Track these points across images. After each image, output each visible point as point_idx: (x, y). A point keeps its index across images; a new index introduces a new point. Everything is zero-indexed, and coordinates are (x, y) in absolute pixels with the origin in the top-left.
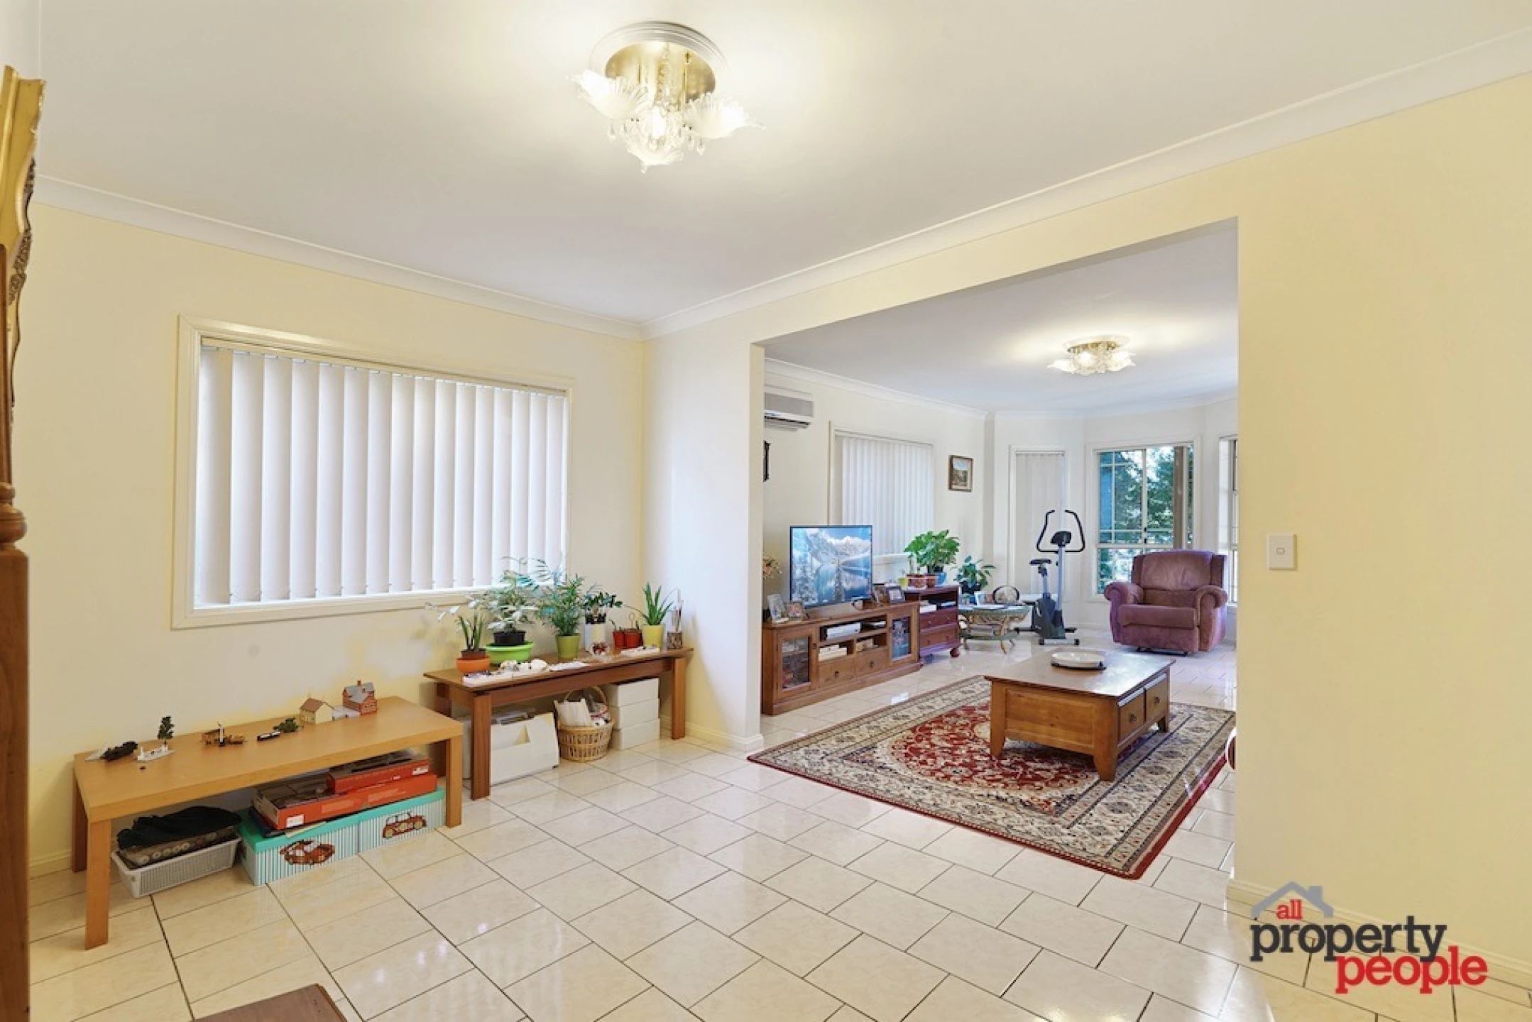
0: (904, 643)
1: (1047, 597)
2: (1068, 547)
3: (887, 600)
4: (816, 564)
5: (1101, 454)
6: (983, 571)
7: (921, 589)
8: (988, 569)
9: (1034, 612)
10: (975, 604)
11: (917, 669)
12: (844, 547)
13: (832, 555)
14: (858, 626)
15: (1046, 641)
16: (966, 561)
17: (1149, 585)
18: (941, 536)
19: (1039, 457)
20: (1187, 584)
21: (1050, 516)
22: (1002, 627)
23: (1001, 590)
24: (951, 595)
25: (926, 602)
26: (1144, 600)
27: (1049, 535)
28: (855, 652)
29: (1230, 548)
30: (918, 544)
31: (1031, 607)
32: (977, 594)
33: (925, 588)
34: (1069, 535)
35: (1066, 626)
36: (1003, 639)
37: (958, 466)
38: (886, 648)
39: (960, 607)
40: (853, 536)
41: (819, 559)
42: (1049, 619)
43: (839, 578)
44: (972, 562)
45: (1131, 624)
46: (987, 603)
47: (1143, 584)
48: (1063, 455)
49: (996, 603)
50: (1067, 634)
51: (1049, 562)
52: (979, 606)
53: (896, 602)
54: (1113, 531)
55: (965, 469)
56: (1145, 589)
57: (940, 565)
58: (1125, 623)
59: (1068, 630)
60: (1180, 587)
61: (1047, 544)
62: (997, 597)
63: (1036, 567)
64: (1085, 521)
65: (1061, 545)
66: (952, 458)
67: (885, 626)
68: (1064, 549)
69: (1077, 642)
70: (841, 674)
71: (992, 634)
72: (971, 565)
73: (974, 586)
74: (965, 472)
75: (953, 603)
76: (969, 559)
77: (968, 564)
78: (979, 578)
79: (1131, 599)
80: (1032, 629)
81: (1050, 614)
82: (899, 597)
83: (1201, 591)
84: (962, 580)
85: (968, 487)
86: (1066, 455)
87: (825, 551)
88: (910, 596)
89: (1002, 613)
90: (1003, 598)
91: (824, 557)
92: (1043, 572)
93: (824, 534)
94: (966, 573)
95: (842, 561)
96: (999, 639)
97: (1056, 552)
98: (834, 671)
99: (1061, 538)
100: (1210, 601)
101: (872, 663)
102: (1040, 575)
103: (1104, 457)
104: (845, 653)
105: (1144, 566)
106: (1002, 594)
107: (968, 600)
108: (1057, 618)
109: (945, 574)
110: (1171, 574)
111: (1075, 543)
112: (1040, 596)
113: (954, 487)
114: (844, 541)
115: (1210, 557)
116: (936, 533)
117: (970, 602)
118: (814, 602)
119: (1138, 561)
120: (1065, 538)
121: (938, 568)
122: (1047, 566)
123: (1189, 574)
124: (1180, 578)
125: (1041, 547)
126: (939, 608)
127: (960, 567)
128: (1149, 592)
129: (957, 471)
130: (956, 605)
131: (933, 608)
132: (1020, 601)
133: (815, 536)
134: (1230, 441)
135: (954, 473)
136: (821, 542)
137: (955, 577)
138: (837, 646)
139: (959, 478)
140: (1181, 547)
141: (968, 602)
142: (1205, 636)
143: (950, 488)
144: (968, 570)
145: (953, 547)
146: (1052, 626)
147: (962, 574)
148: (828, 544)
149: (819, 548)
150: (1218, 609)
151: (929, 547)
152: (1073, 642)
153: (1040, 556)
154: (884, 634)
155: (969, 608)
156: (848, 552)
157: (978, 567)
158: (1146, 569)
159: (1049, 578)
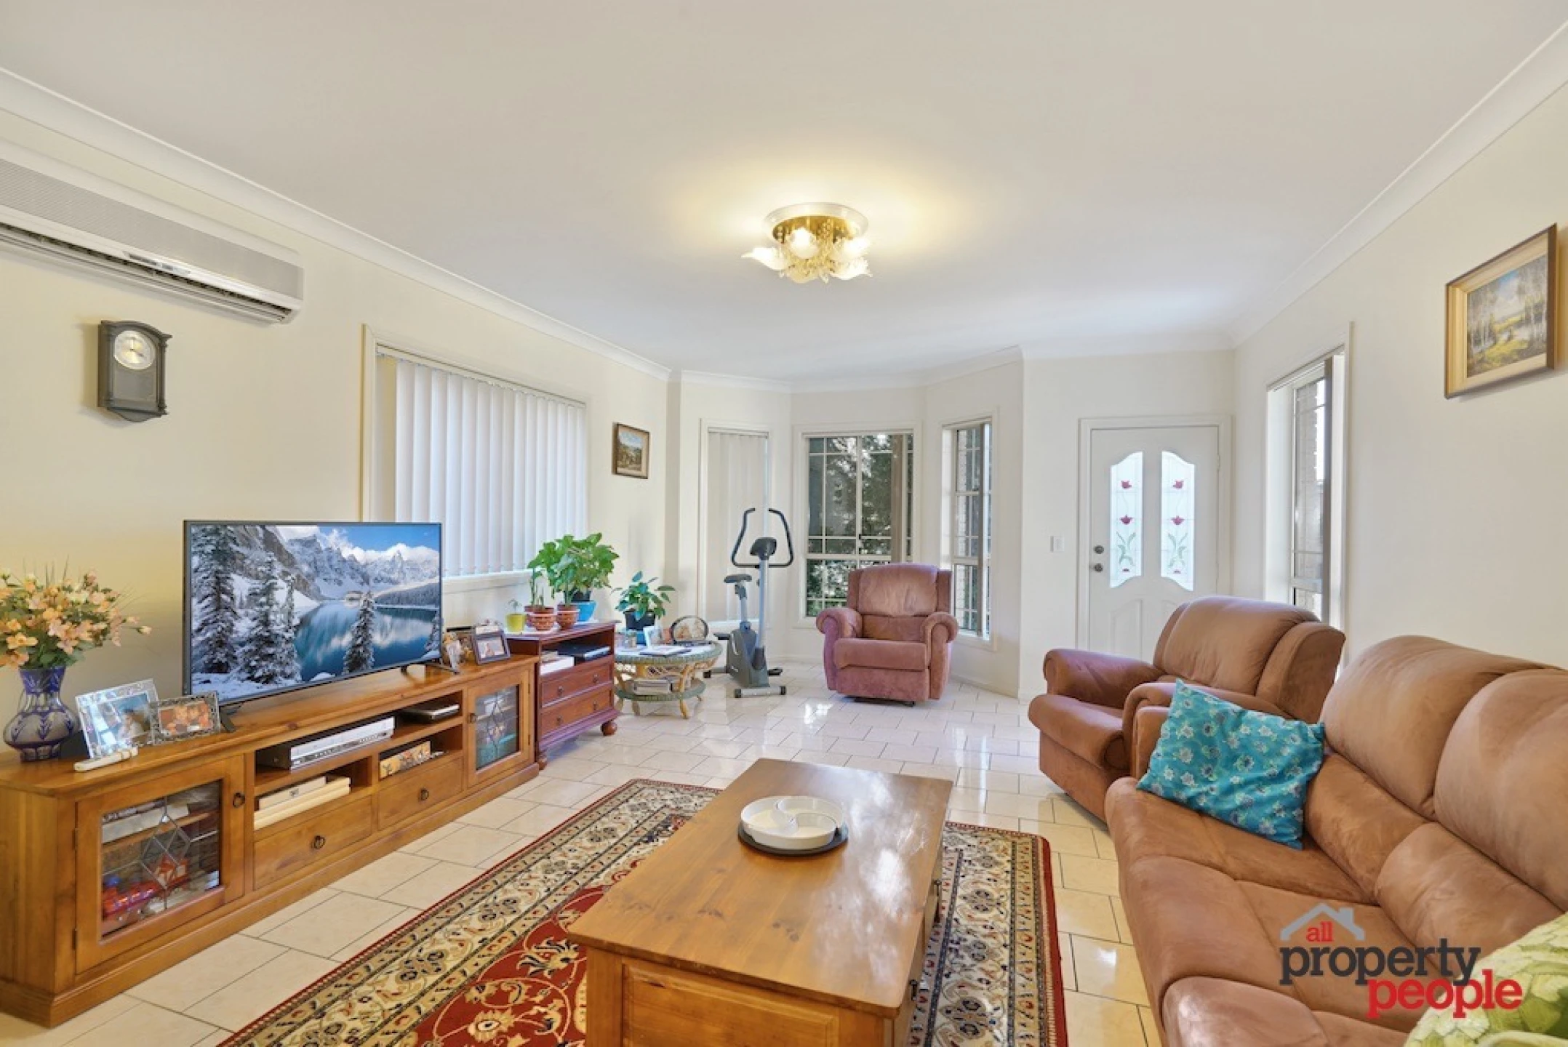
0: (507, 733)
1: (745, 628)
2: (773, 559)
3: (470, 659)
4: (303, 603)
5: (811, 440)
6: (658, 594)
7: (545, 633)
8: (667, 593)
9: (729, 647)
10: (644, 644)
11: (533, 775)
12: (388, 566)
13: (351, 584)
14: (389, 723)
15: (744, 692)
16: (634, 580)
17: (868, 609)
18: (586, 544)
19: (738, 437)
20: (911, 609)
21: (749, 516)
22: (681, 679)
23: (682, 623)
24: (604, 637)
25: (554, 655)
26: (863, 634)
27: (748, 543)
28: (374, 780)
29: (952, 561)
30: (549, 555)
31: (724, 643)
32: (647, 630)
33: (555, 628)
34: (774, 543)
35: (770, 667)
36: (683, 698)
37: (626, 439)
38: (459, 754)
39: (619, 651)
40: (412, 544)
41: (315, 595)
42: (747, 659)
43: (364, 628)
44: (644, 580)
45: (849, 666)
46: (661, 643)
47: (862, 607)
48: (767, 437)
49: (675, 643)
50: (771, 679)
51: (749, 578)
52: (650, 649)
53: (493, 661)
54: (824, 537)
55: (639, 446)
56: (863, 615)
57: (584, 590)
58: (844, 665)
59: (771, 673)
60: (903, 613)
61: (744, 555)
62: (677, 632)
63: (731, 586)
64: (792, 525)
65: (763, 558)
66: (617, 427)
67: (458, 713)
68: (767, 563)
69: (783, 692)
70: (331, 840)
71: (668, 691)
72: (641, 584)
73: (645, 618)
74: (639, 451)
75: (607, 649)
76: (639, 576)
77: (637, 584)
78: (652, 605)
79: (848, 631)
80: (727, 670)
81: (749, 653)
82: (500, 652)
83: (932, 619)
84: (628, 608)
85: (643, 473)
86: (770, 437)
87: (333, 575)
88: (520, 648)
89: (681, 661)
90: (685, 634)
91: (326, 589)
92: (741, 592)
93: (332, 539)
94: (632, 597)
95: (376, 595)
96: (678, 698)
97: (757, 566)
98: (312, 836)
99: (763, 548)
100: (942, 632)
101: (423, 791)
102: (738, 597)
103: (815, 443)
104: (347, 789)
105: (862, 585)
106: (686, 628)
107: (634, 639)
108: (757, 658)
109: (594, 605)
110: (894, 595)
111: (781, 555)
112: (738, 626)
113: (620, 470)
114: (390, 553)
115: (935, 574)
116: (577, 538)
117: (638, 643)
118: (291, 682)
119: (856, 578)
120: (768, 546)
121: (579, 594)
122: (746, 584)
123: (913, 595)
124: (903, 601)
125: (737, 560)
126: (578, 661)
127: (626, 588)
128: (868, 618)
129: (626, 447)
130: (611, 652)
131: (567, 662)
132: (711, 637)
133: (308, 543)
134: (953, 430)
135: (621, 449)
136: (325, 555)
137: (617, 604)
138: (323, 779)
139: (628, 457)
140: (899, 560)
141: (634, 643)
142: (936, 679)
143: (615, 472)
144: (637, 593)
145: (606, 560)
146: (752, 669)
147: (627, 599)
148: (344, 561)
149: (317, 571)
150: (950, 644)
151: (565, 561)
152: (779, 690)
153: (739, 571)
154: (459, 728)
155: (635, 653)
156: (395, 576)
157: (652, 589)
158: (865, 589)
159: (748, 601)
